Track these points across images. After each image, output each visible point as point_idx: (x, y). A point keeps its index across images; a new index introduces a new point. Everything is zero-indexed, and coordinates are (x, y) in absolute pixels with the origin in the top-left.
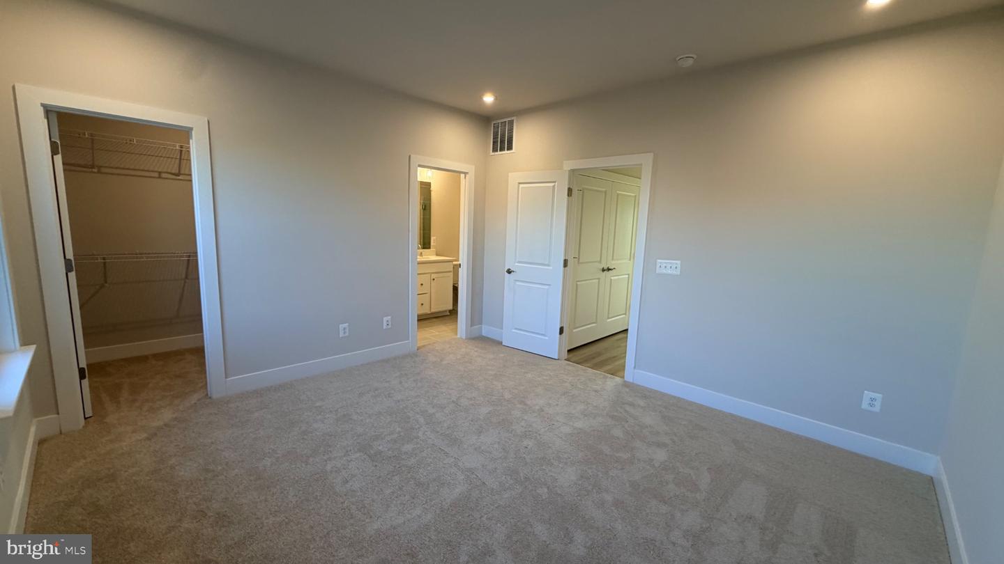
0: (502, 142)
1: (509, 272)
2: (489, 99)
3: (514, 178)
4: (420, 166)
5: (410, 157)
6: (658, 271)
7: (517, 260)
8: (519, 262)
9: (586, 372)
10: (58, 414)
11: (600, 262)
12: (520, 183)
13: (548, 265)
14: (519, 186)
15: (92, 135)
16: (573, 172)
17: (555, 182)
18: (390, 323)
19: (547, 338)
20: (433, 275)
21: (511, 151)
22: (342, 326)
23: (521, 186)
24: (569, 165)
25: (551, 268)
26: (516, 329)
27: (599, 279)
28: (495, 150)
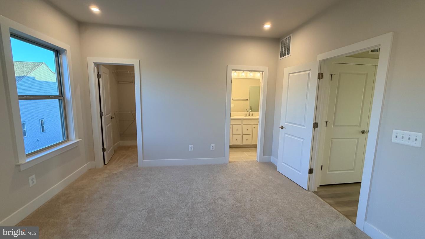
0: (285, 51)
1: (282, 128)
2: (267, 26)
3: (287, 71)
4: (233, 70)
5: (227, 66)
6: (394, 140)
7: (286, 121)
8: (287, 122)
9: (326, 207)
10: (95, 161)
11: (360, 126)
12: (290, 74)
13: (304, 126)
14: (289, 76)
15: (130, 72)
16: (324, 61)
17: (310, 70)
18: (214, 148)
19: (301, 174)
20: (254, 125)
21: (289, 55)
22: (190, 146)
23: (291, 75)
24: (321, 57)
25: (305, 128)
26: (284, 163)
27: (358, 138)
28: (281, 56)
